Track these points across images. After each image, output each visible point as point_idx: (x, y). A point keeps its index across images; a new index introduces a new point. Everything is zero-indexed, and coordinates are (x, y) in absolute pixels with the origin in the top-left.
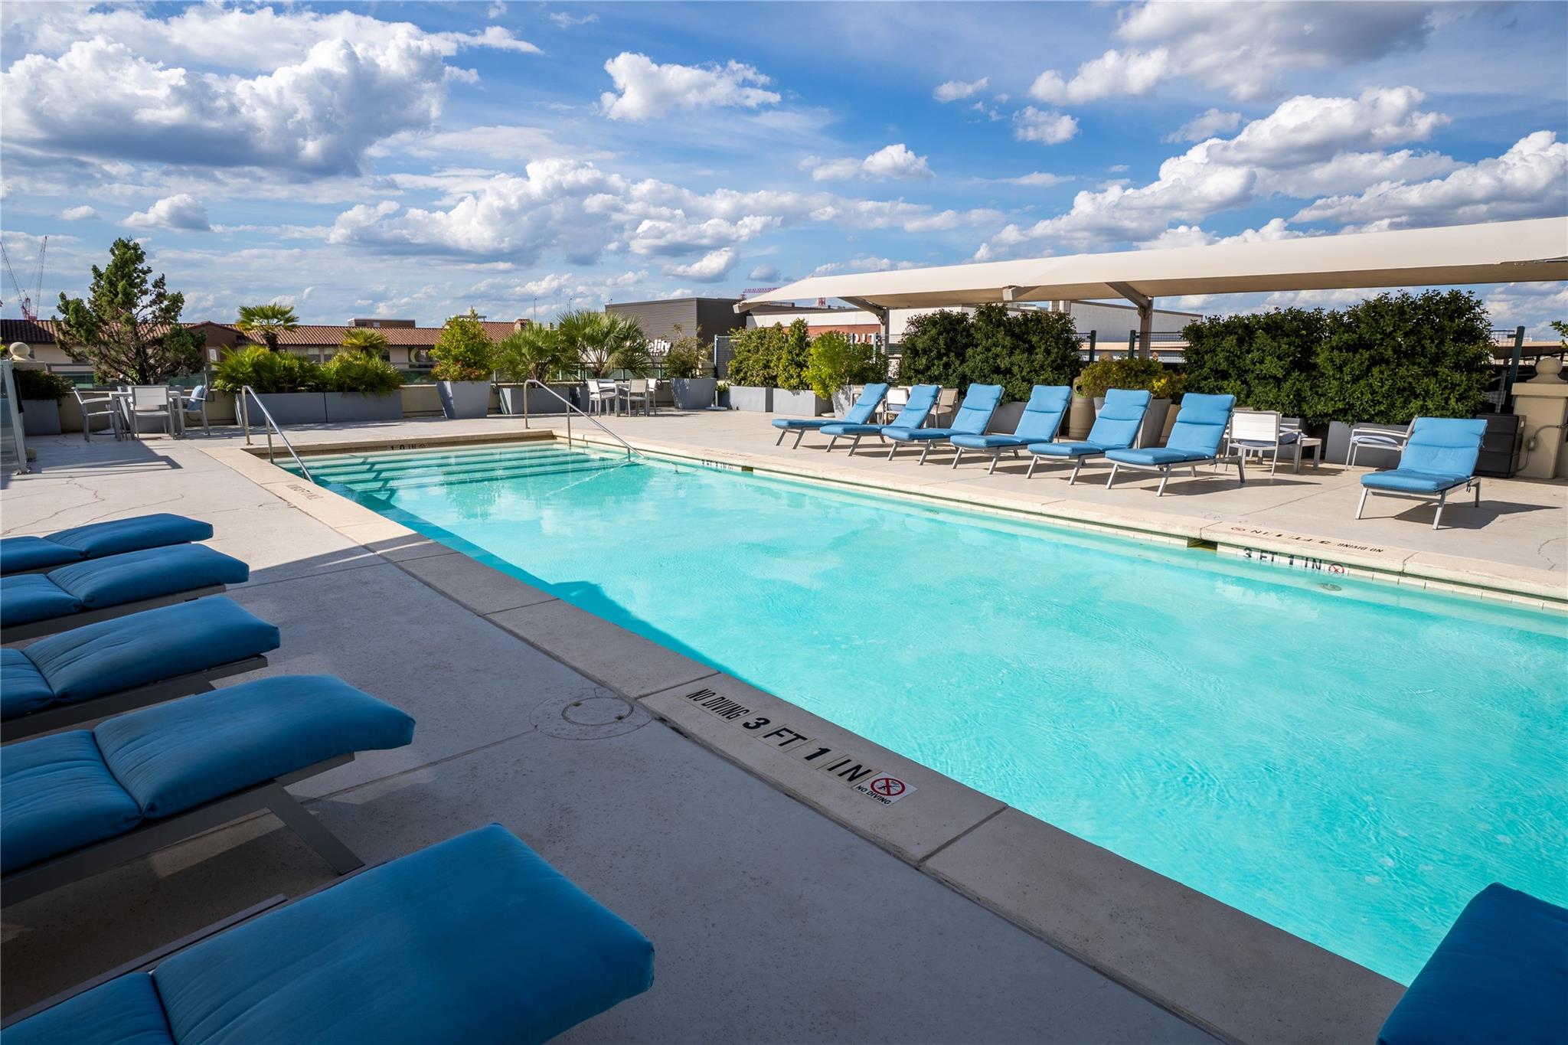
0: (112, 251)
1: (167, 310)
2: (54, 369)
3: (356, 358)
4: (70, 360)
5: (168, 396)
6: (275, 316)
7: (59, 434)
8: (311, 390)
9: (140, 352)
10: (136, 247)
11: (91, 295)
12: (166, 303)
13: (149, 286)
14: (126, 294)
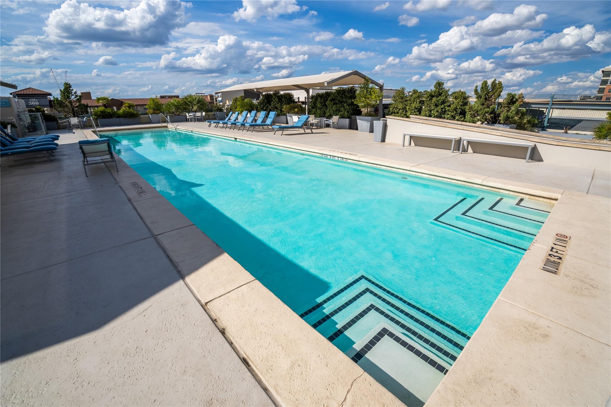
0: (64, 85)
1: (78, 99)
2: (55, 114)
3: (127, 109)
4: (58, 112)
5: (78, 120)
6: (105, 100)
7: (57, 129)
8: (117, 117)
9: (73, 110)
10: (69, 84)
11: (60, 96)
12: (78, 97)
13: (73, 93)
14: (67, 96)
